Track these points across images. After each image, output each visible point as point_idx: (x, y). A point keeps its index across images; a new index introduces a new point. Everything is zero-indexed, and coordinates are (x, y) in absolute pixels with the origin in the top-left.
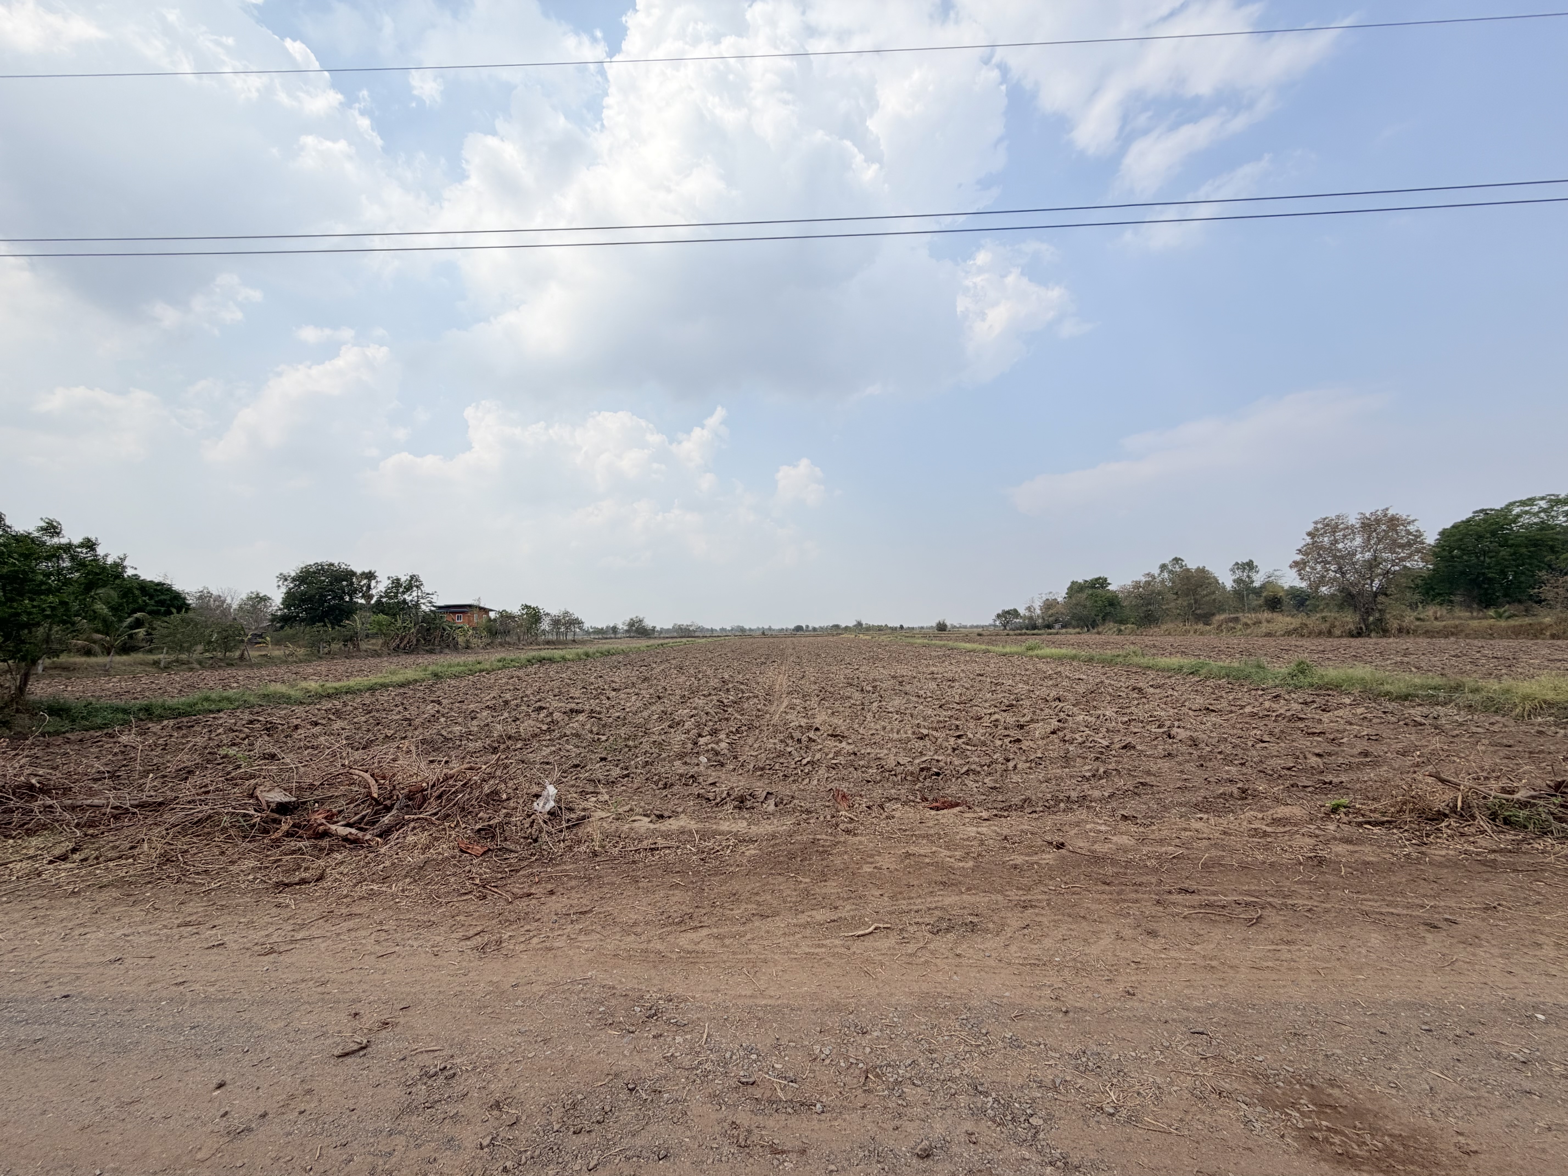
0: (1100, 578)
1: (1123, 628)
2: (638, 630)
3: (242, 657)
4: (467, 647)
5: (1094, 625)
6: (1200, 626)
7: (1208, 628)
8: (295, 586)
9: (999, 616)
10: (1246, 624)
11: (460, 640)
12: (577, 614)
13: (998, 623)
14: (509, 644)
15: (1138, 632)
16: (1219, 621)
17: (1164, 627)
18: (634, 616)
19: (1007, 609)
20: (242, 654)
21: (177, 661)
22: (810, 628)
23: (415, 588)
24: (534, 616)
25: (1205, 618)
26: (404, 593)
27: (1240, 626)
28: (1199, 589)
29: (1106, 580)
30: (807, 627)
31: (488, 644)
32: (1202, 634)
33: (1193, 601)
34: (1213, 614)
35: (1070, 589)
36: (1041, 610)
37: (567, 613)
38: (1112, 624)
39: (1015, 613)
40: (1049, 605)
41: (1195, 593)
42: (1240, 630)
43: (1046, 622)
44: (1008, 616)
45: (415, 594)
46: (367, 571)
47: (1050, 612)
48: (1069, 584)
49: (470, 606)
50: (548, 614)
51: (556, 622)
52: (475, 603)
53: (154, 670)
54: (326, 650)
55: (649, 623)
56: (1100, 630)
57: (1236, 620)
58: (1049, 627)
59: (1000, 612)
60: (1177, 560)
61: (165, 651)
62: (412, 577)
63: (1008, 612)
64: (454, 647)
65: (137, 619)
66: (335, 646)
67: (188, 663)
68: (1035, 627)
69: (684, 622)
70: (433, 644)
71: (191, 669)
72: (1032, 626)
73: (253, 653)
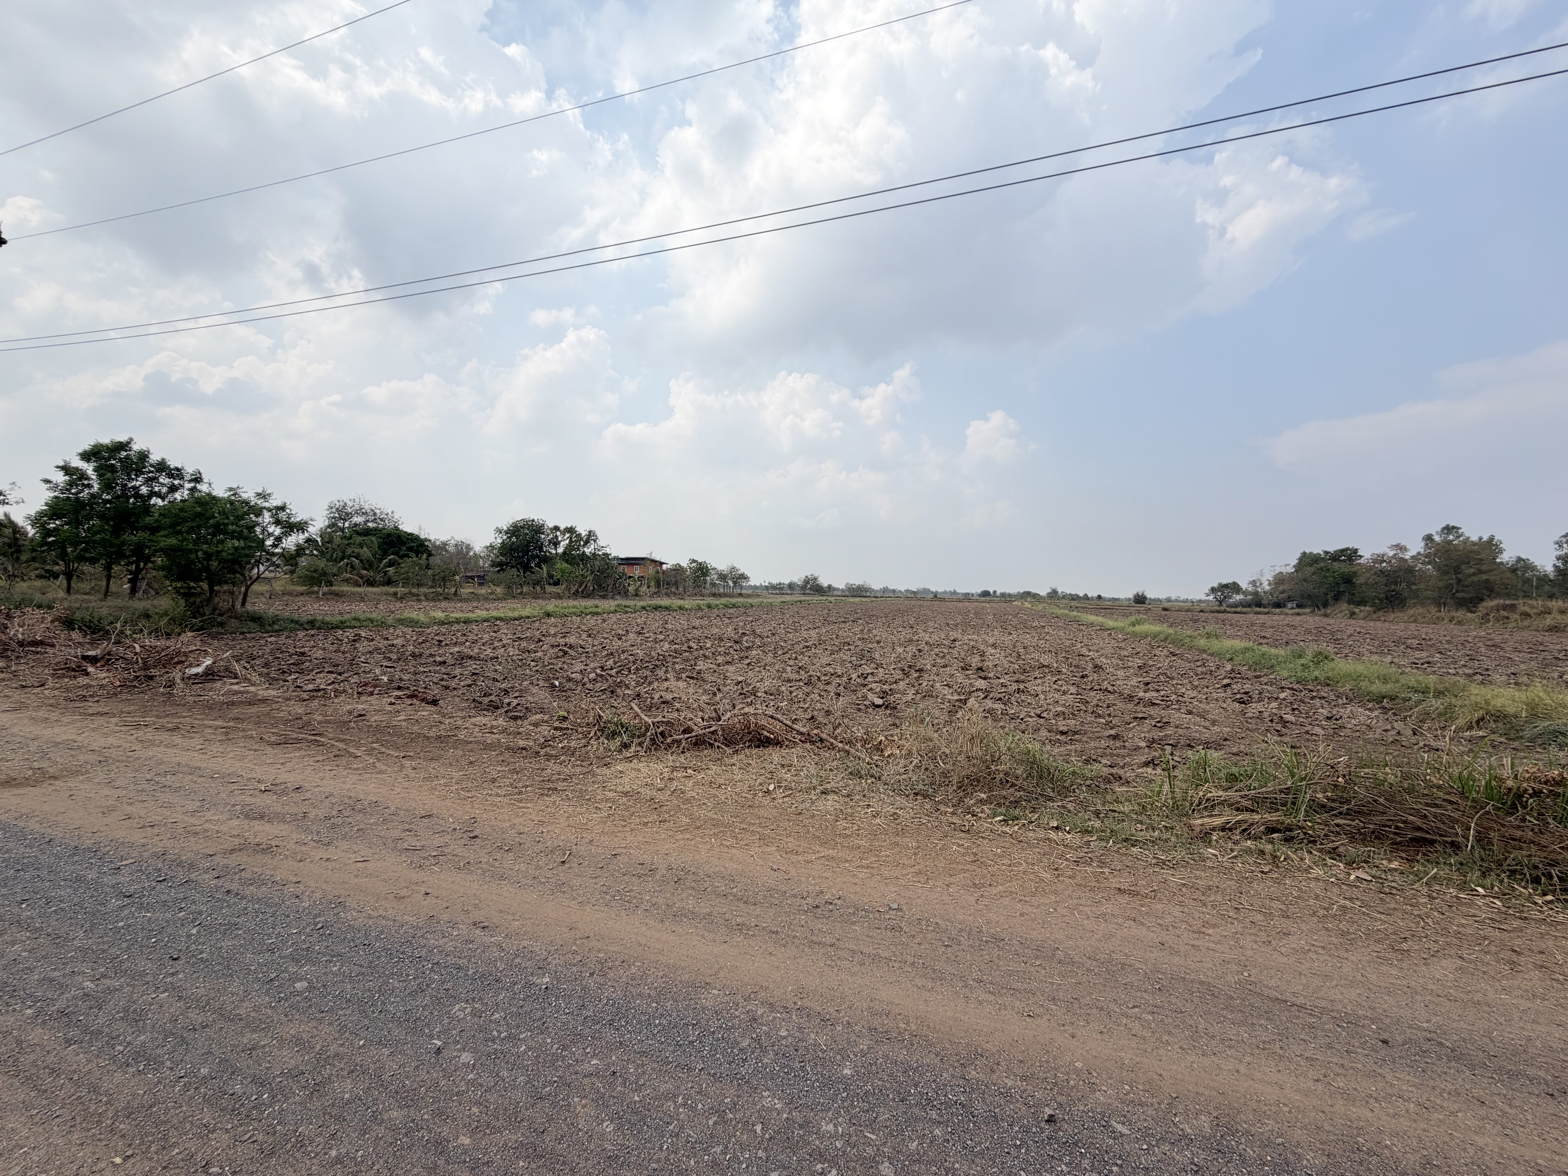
0: (1348, 549)
1: (1357, 610)
2: (812, 587)
3: (455, 594)
4: (636, 595)
5: (1325, 605)
6: (1460, 614)
7: (1470, 615)
8: (508, 537)
9: (1213, 590)
10: (1527, 615)
11: (630, 588)
12: (743, 569)
13: (1211, 598)
14: (675, 593)
15: (1375, 616)
16: (1487, 608)
17: (1411, 612)
18: (809, 574)
19: (1225, 582)
20: (456, 591)
21: (410, 593)
22: (998, 593)
23: (592, 542)
24: (702, 570)
25: (1471, 603)
26: (584, 546)
27: (1517, 616)
28: (1463, 567)
29: (1356, 551)
30: (995, 592)
31: (655, 593)
32: (1460, 623)
33: (1453, 582)
34: (1482, 600)
35: (1301, 560)
36: (1269, 584)
37: (734, 568)
38: (1345, 606)
39: (1235, 587)
40: (1279, 580)
41: (1457, 570)
42: (1516, 620)
43: (1275, 599)
44: (1226, 589)
45: (592, 547)
46: (569, 526)
47: (1281, 588)
48: (1299, 555)
49: (643, 559)
50: (714, 569)
51: (723, 577)
52: (648, 556)
53: (394, 599)
54: (519, 591)
55: (824, 582)
56: (1329, 611)
57: (1513, 607)
58: (1278, 605)
59: (1216, 585)
60: (1448, 529)
61: (400, 585)
62: (590, 532)
63: (1226, 586)
64: (625, 594)
65: (390, 560)
66: (525, 589)
67: (418, 595)
68: (1259, 605)
69: (857, 581)
70: (606, 591)
71: (419, 600)
72: (1256, 602)
73: (466, 591)
